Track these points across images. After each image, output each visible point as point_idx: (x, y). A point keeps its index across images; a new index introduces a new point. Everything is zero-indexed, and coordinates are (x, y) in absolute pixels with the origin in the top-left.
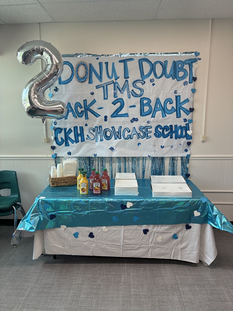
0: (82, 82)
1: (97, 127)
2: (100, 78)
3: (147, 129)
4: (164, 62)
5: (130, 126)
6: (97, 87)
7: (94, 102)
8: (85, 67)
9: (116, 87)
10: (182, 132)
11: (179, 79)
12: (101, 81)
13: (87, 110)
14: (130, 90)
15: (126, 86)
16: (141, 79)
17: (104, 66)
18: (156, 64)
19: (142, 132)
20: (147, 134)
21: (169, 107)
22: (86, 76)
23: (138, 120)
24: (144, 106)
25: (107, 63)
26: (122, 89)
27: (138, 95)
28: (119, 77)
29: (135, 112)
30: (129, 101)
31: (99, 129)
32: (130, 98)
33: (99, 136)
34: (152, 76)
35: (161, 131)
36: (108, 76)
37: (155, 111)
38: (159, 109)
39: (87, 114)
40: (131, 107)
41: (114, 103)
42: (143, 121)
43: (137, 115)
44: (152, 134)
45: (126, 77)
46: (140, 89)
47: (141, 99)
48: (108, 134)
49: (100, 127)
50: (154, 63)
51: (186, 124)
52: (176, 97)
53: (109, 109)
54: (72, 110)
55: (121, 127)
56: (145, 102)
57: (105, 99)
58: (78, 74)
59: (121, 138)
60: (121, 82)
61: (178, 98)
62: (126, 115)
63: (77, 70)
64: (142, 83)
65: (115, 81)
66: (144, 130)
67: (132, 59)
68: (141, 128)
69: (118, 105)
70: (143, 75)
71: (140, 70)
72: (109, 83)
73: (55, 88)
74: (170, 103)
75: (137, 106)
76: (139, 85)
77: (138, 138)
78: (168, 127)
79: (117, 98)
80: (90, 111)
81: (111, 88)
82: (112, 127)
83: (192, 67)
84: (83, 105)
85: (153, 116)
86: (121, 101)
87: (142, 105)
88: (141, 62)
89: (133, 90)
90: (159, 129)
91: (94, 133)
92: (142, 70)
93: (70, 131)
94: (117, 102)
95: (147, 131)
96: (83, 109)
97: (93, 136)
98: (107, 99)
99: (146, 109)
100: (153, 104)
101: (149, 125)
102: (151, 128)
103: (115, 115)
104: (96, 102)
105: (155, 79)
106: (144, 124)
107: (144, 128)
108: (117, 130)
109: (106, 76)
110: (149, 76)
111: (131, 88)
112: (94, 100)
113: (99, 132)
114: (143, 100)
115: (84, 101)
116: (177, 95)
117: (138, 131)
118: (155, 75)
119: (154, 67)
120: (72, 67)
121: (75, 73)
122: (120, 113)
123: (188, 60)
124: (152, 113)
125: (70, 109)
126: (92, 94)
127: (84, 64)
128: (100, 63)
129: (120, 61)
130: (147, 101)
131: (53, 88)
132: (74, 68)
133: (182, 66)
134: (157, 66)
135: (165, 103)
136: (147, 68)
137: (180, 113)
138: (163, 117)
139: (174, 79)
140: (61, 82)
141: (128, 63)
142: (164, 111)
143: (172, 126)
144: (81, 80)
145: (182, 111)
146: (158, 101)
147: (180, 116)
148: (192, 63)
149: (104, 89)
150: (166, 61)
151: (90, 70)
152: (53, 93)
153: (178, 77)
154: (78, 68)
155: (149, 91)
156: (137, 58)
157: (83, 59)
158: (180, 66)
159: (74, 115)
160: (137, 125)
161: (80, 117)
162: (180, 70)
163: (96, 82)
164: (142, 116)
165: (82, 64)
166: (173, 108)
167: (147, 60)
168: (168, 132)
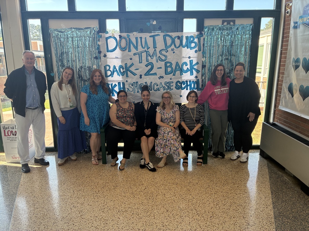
0: (123, 51)
1: (135, 83)
2: (136, 48)
3: (170, 84)
4: (181, 36)
5: (158, 81)
6: (135, 54)
7: (132, 65)
8: (126, 40)
9: (148, 55)
10: (194, 85)
11: (191, 48)
12: (137, 50)
13: (127, 70)
14: (158, 56)
15: (155, 54)
16: (165, 49)
17: (139, 40)
18: (175, 38)
19: (167, 86)
20: (170, 87)
21: (185, 68)
22: (126, 46)
23: (163, 77)
24: (167, 68)
25: (141, 38)
26: (152, 56)
27: (163, 60)
28: (150, 48)
29: (162, 72)
30: (157, 65)
31: (136, 84)
32: (157, 62)
33: (136, 89)
34: (173, 47)
35: (180, 85)
36: (142, 47)
37: (175, 71)
38: (178, 69)
39: (128, 73)
40: (158, 68)
41: (147, 66)
42: (167, 78)
43: (163, 74)
44: (173, 87)
45: (155, 47)
46: (164, 56)
47: (165, 63)
49: (137, 82)
50: (174, 38)
51: (197, 80)
52: (190, 61)
53: (143, 69)
54: (117, 71)
55: (152, 82)
56: (168, 65)
57: (140, 63)
58: (120, 45)
59: (152, 90)
60: (151, 51)
61: (191, 62)
62: (155, 74)
63: (120, 43)
64: (166, 51)
65: (147, 50)
66: (168, 85)
67: (158, 34)
68: (166, 83)
69: (150, 67)
70: (167, 46)
71: (164, 42)
72: (143, 52)
73: (104, 55)
74: (186, 65)
75: (162, 67)
76: (164, 52)
78: (184, 82)
79: (148, 62)
80: (129, 71)
81: (144, 55)
82: (145, 83)
83: (200, 40)
84: (124, 67)
85: (174, 75)
86: (151, 64)
87: (166, 67)
88: (165, 37)
89: (159, 57)
90: (178, 83)
91: (133, 87)
92: (165, 43)
93: (115, 85)
94: (149, 65)
95: (170, 85)
96: (124, 70)
97: (131, 89)
98: (141, 63)
99: (169, 69)
100: (174, 66)
101: (171, 81)
102: (173, 83)
103: (147, 74)
104: (133, 65)
105: (175, 49)
106: (168, 80)
107: (168, 83)
110: (171, 47)
111: (158, 55)
112: (133, 63)
113: (136, 86)
114: (167, 64)
115: (125, 64)
116: (190, 59)
117: (164, 85)
118: (175, 46)
119: (174, 40)
120: (117, 40)
121: (118, 44)
122: (151, 73)
123: (198, 35)
124: (173, 72)
125: (115, 70)
126: (131, 59)
127: (125, 38)
128: (136, 38)
129: (150, 36)
130: (169, 64)
131: (102, 55)
132: (118, 40)
133: (194, 39)
134: (176, 40)
135: (182, 65)
136: (169, 41)
137: (192, 72)
138: (181, 75)
139: (188, 48)
140: (108, 51)
141: (156, 37)
142: (182, 71)
143: (187, 81)
144: (123, 49)
145: (194, 71)
146: (177, 64)
147: (193, 75)
148: (200, 37)
149: (139, 56)
150: (182, 36)
151: (129, 42)
152: (103, 58)
153: (191, 47)
154: (120, 41)
155: (171, 57)
156: (162, 34)
157: (124, 35)
158: (192, 39)
159: (118, 74)
160: (163, 81)
161: (122, 75)
162: (192, 42)
163: (133, 50)
164: (166, 75)
165: (123, 38)
166: (188, 68)
167: (169, 36)
168: (185, 85)
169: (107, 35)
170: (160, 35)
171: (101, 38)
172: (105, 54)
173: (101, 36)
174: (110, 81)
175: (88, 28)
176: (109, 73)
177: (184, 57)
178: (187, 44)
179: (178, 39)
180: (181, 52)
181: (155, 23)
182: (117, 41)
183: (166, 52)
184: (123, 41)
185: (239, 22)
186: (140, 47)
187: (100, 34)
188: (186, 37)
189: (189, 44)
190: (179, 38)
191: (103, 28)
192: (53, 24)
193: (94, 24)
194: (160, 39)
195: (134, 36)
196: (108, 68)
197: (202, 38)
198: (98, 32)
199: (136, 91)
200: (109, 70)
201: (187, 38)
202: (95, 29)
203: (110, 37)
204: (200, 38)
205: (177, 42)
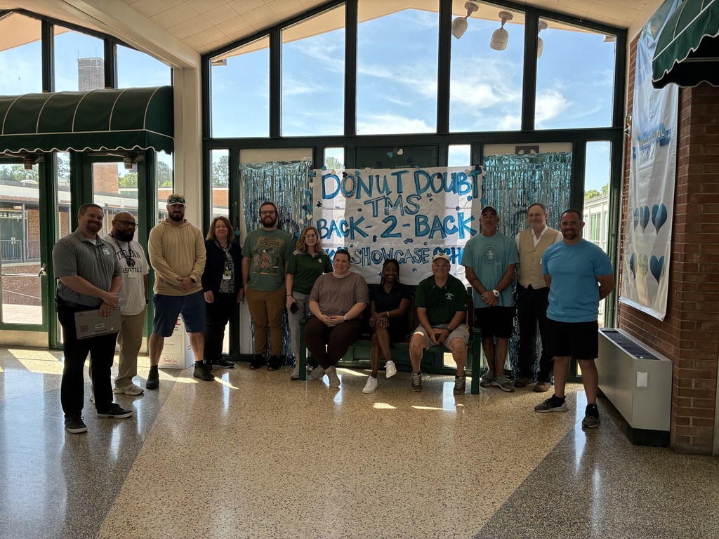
0: (348, 197)
1: (364, 249)
2: (369, 193)
3: (424, 252)
4: (444, 174)
5: (404, 247)
6: (366, 203)
7: (362, 219)
8: (353, 179)
9: (388, 203)
12: (371, 197)
13: (354, 228)
14: (404, 206)
15: (400, 202)
16: (417, 194)
17: (375, 179)
18: (434, 177)
19: (418, 255)
20: (424, 257)
21: (450, 226)
22: (353, 190)
23: (412, 241)
24: (419, 225)
25: (378, 177)
26: (394, 205)
27: (413, 212)
28: (391, 192)
29: (409, 232)
30: (402, 219)
31: (366, 251)
32: (403, 215)
33: (366, 259)
34: (430, 190)
36: (379, 191)
37: (433, 231)
38: (438, 228)
39: (353, 233)
40: (404, 225)
41: (385, 221)
42: (419, 243)
43: (413, 236)
44: (430, 259)
45: (399, 191)
46: (415, 205)
47: (416, 216)
48: (377, 257)
49: (368, 248)
50: (432, 176)
52: (459, 214)
53: (379, 226)
54: (336, 228)
55: (393, 249)
56: (421, 220)
57: (374, 216)
58: (344, 188)
60: (393, 197)
61: (461, 216)
62: (399, 235)
63: (344, 184)
64: (417, 198)
65: (386, 196)
66: (420, 253)
67: (406, 171)
68: (417, 251)
69: (390, 223)
70: (419, 189)
72: (380, 199)
74: (452, 222)
75: (411, 224)
76: (414, 200)
77: (413, 263)
78: (449, 249)
79: (388, 216)
80: (357, 230)
81: (381, 203)
82: (382, 249)
83: (477, 179)
84: (349, 224)
85: (431, 237)
86: (393, 218)
87: (417, 223)
88: (416, 174)
89: (406, 206)
91: (361, 256)
92: (417, 184)
94: (389, 220)
95: (424, 254)
97: (359, 259)
98: (377, 216)
99: (423, 228)
100: (430, 223)
101: (425, 247)
102: (429, 250)
103: (386, 234)
105: (433, 194)
106: (421, 246)
107: (420, 250)
108: (387, 253)
109: (377, 190)
110: (426, 190)
111: (405, 204)
112: (362, 217)
113: (366, 254)
114: (419, 218)
115: (350, 218)
116: (459, 211)
117: (413, 254)
118: (433, 189)
119: (432, 180)
120: (339, 179)
121: (342, 186)
122: (392, 232)
123: (473, 171)
124: (430, 233)
125: (334, 227)
126: (360, 210)
127: (351, 177)
128: (369, 177)
129: (393, 174)
130: (423, 219)
131: (315, 203)
132: (341, 180)
133: (465, 178)
134: (436, 179)
135: (445, 221)
136: (423, 181)
137: (463, 233)
138: (443, 238)
139: (454, 192)
140: (324, 197)
141: (402, 176)
142: (444, 231)
143: (453, 249)
144: (348, 195)
145: (465, 231)
146: (436, 219)
147: (464, 237)
148: (477, 174)
149: (373, 205)
150: (446, 174)
151: (358, 184)
152: (315, 208)
153: (460, 192)
154: (345, 181)
155: (426, 208)
156: (412, 170)
157: (351, 171)
158: (462, 178)
159: (339, 234)
160: (412, 247)
161: (345, 236)
162: (462, 183)
163: (364, 196)
164: (418, 236)
165: (349, 177)
166: (455, 227)
167: (423, 172)
168: (449, 256)
169: (324, 173)
170: (408, 172)
171: (315, 176)
172: (319, 202)
173: (316, 174)
174: (326, 245)
175: (296, 162)
176: (324, 232)
177: (448, 208)
178: (454, 186)
179: (438, 178)
180: (443, 199)
181: (400, 152)
182: (339, 182)
183: (419, 199)
184: (349, 181)
185: (545, 148)
186: (375, 191)
187: (314, 170)
188: (452, 174)
189: (456, 186)
190: (439, 175)
191: (318, 162)
192: (246, 157)
193: (306, 156)
194: (408, 179)
195: (365, 173)
196: (323, 224)
197: (480, 177)
198: (311, 168)
199: (366, 263)
200: (324, 227)
201: (454, 176)
202: (306, 163)
203: (329, 175)
204: (477, 177)
205: (437, 183)
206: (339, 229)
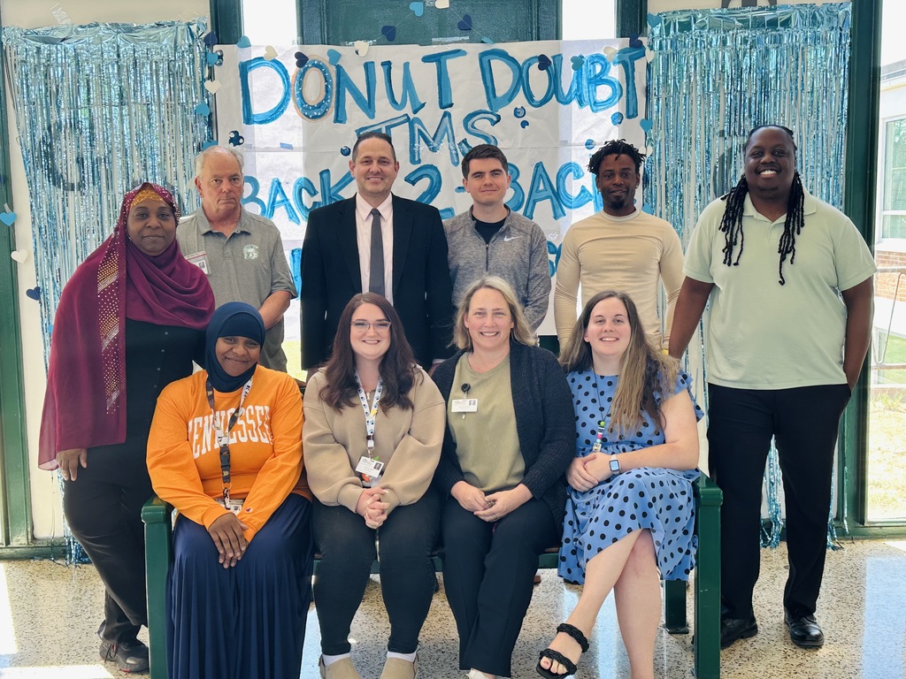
0: (315, 117)
2: (368, 106)
4: (554, 57)
8: (324, 73)
9: (417, 133)
11: (596, 105)
12: (372, 116)
14: (458, 140)
15: (446, 130)
16: (488, 109)
17: (380, 73)
18: (530, 65)
21: (572, 187)
22: (326, 99)
25: (387, 65)
26: (434, 139)
28: (423, 105)
34: (520, 100)
36: (393, 101)
37: (532, 202)
38: (545, 194)
41: (411, 179)
45: (444, 104)
46: (483, 136)
50: (524, 63)
54: (285, 200)
58: (301, 95)
60: (430, 117)
62: (448, 213)
63: (301, 84)
64: (491, 120)
65: (412, 116)
67: (459, 50)
69: (424, 184)
70: (495, 96)
71: (485, 83)
72: (396, 122)
73: (233, 135)
74: (576, 177)
76: (482, 125)
79: (418, 166)
81: (400, 135)
83: (633, 70)
84: (318, 187)
86: (432, 172)
88: (485, 59)
89: (465, 141)
92: (489, 84)
94: (421, 178)
96: (318, 198)
100: (525, 182)
105: (529, 108)
109: (387, 101)
110: (510, 100)
111: (461, 134)
115: (321, 173)
118: (529, 97)
119: (524, 75)
120: (286, 72)
121: (294, 90)
123: (623, 52)
124: (523, 205)
125: (279, 198)
126: (346, 152)
127: (319, 66)
128: (366, 65)
129: (426, 59)
131: (224, 134)
132: (291, 75)
133: (605, 68)
134: (534, 71)
135: (561, 177)
136: (503, 76)
138: (556, 217)
139: (581, 103)
140: (249, 119)
141: (451, 64)
142: (559, 200)
144: (312, 113)
146: (539, 171)
148: (633, 59)
150: (558, 57)
151: (339, 83)
153: (595, 103)
154: (301, 76)
155: (512, 144)
156: (474, 50)
157: (317, 52)
158: (598, 68)
159: (292, 216)
162: (598, 80)
163: (356, 116)
165: (314, 65)
166: (583, 190)
167: (503, 55)
169: (246, 55)
170: (464, 53)
171: (221, 64)
172: (236, 133)
173: (221, 57)
175: (165, 25)
177: (565, 144)
178: (580, 88)
179: (541, 68)
180: (555, 122)
181: (443, 3)
182: (288, 79)
183: (494, 123)
184: (314, 78)
186: (382, 103)
187: (216, 48)
188: (573, 59)
189: (585, 90)
190: (544, 62)
191: (227, 26)
192: (21, 10)
193: (192, 9)
194: (464, 72)
195: (357, 55)
196: (248, 190)
197: (640, 65)
198: (209, 42)
200: (253, 198)
201: (578, 63)
202: (194, 28)
203: (259, 61)
204: (633, 65)
205: (539, 81)
206: (292, 202)
